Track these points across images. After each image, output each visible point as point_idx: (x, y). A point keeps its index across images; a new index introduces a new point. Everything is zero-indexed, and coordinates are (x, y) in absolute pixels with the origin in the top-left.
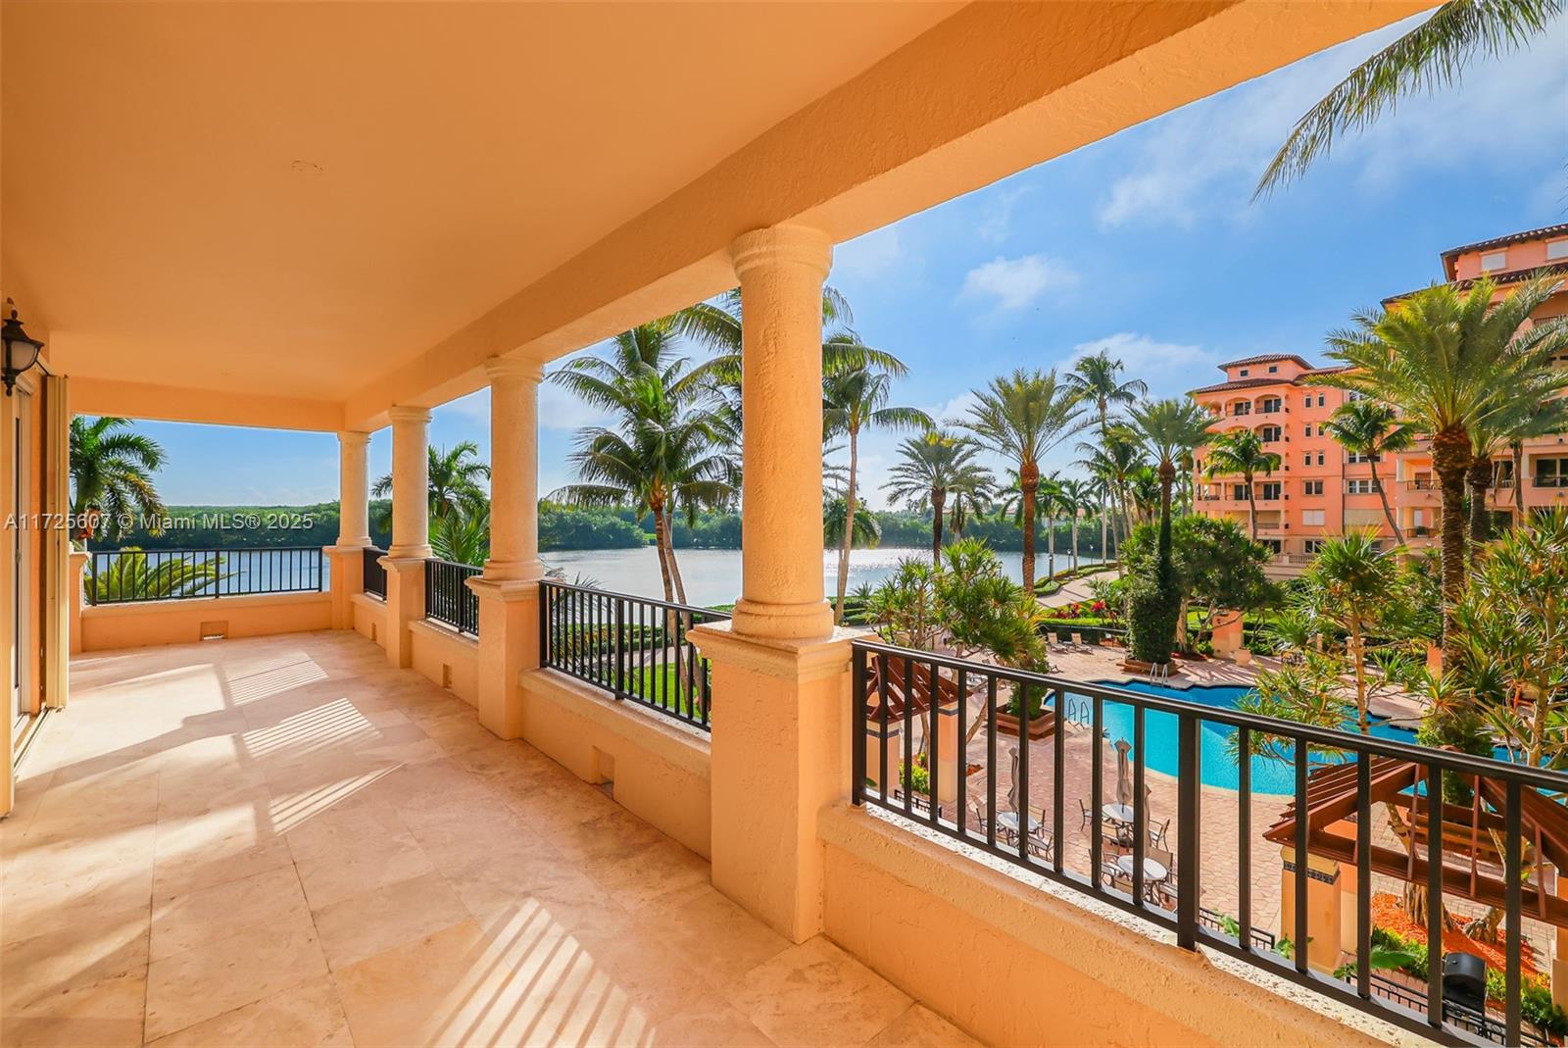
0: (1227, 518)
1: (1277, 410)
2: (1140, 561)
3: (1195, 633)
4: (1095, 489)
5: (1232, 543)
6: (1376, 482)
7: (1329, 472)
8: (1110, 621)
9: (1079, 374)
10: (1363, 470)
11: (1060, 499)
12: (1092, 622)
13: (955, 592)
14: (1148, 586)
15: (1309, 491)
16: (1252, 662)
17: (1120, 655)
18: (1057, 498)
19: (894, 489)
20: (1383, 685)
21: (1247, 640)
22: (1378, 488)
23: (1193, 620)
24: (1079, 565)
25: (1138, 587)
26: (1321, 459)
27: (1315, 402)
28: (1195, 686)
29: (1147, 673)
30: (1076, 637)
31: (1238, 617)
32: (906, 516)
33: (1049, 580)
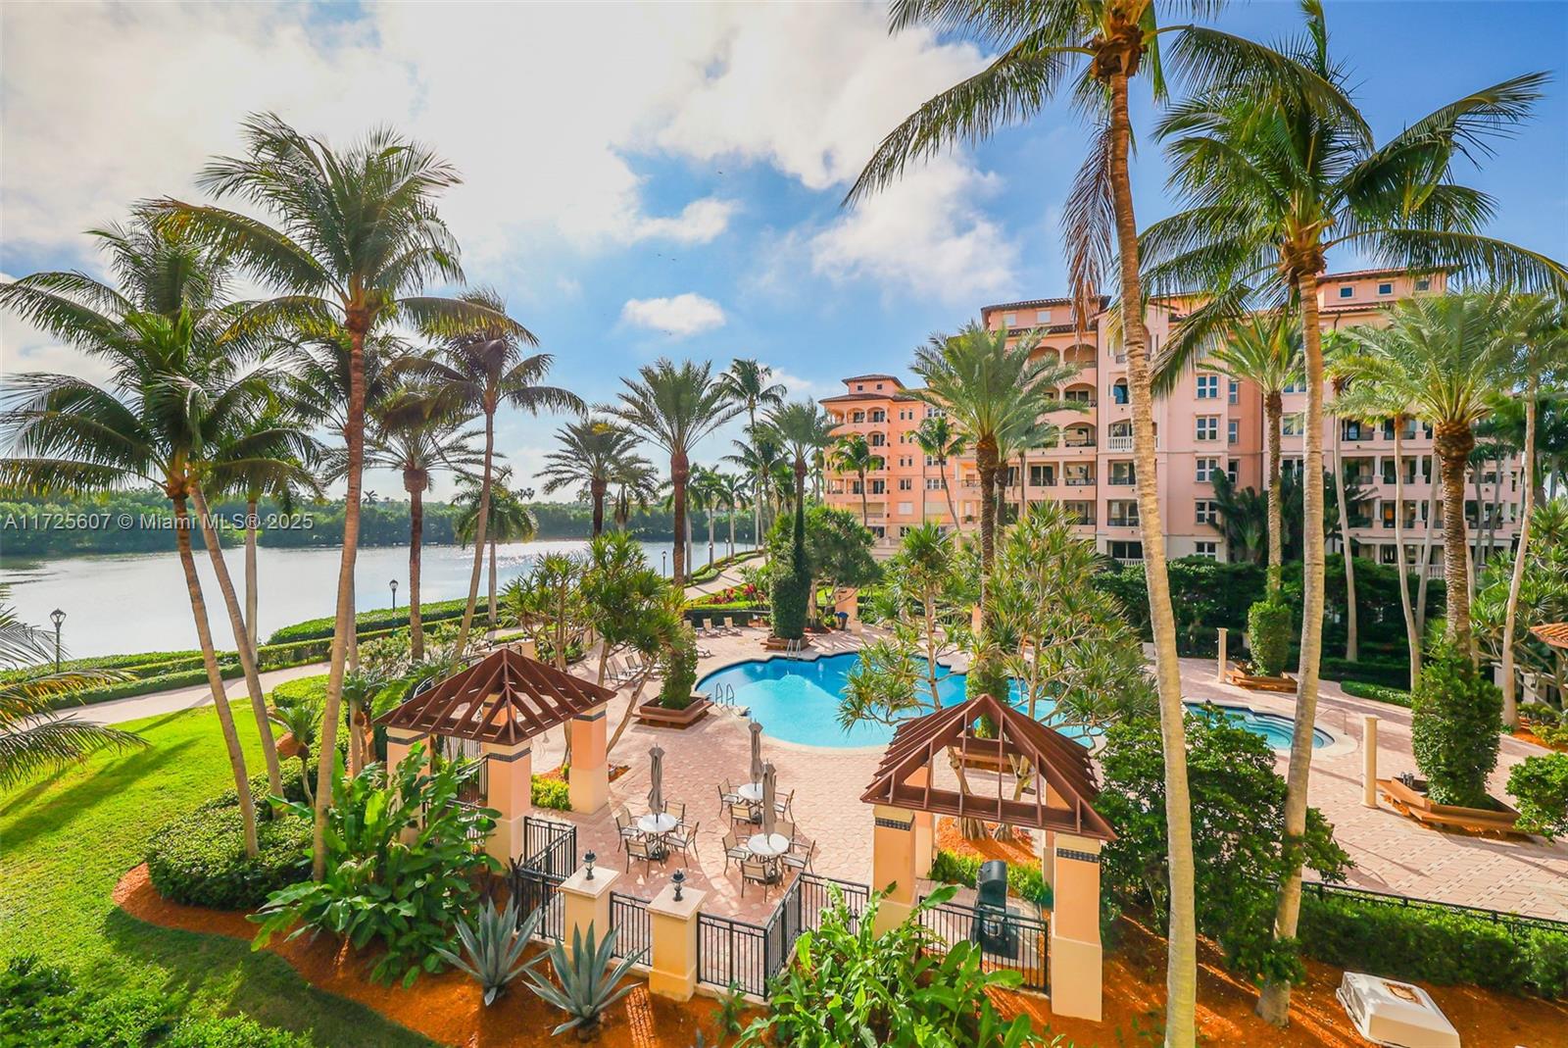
0: (845, 508)
1: (882, 420)
2: (779, 547)
3: (823, 609)
4: (750, 483)
5: (849, 529)
6: (944, 481)
7: (913, 472)
8: (757, 602)
9: (734, 375)
10: (935, 471)
11: (720, 492)
12: (742, 605)
13: (598, 587)
14: (785, 570)
15: (902, 488)
16: (863, 630)
17: (762, 634)
18: (717, 491)
19: (551, 477)
20: (945, 645)
21: (860, 611)
22: (945, 486)
23: (821, 598)
24: (736, 552)
25: (778, 572)
26: (910, 462)
27: (907, 416)
28: (821, 656)
29: (785, 649)
30: (728, 621)
31: (854, 593)
32: (576, 508)
33: (709, 568)
